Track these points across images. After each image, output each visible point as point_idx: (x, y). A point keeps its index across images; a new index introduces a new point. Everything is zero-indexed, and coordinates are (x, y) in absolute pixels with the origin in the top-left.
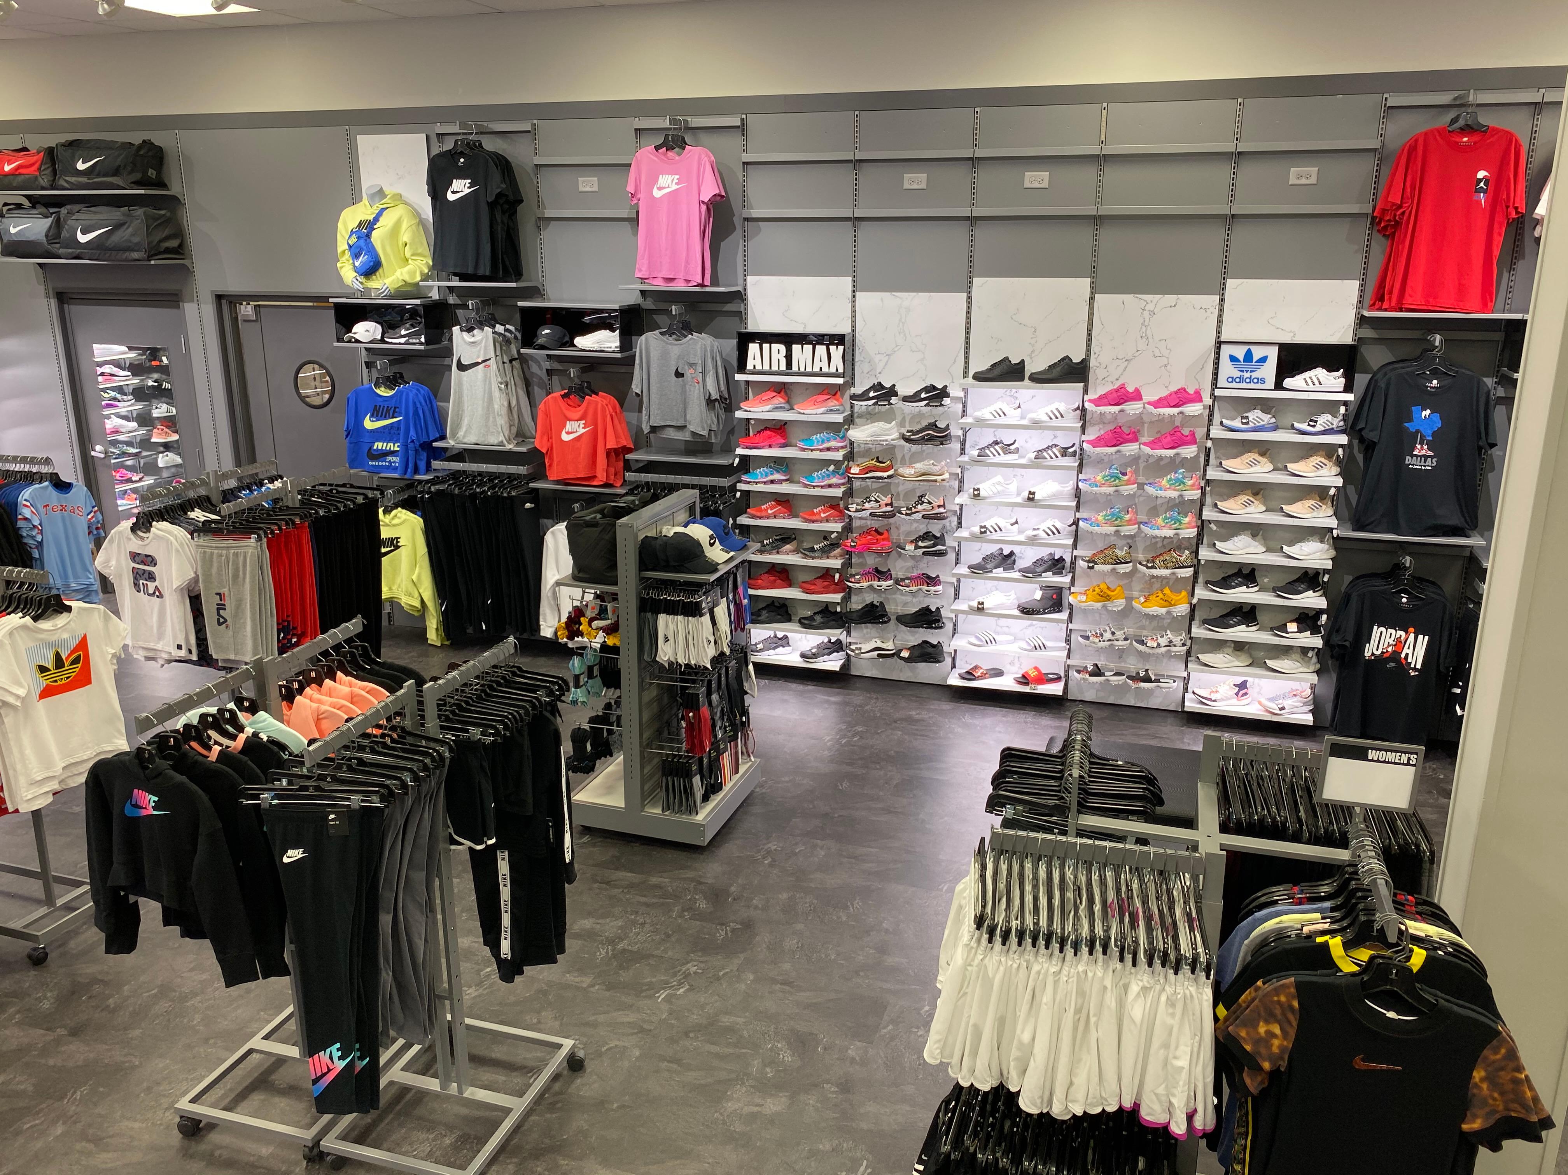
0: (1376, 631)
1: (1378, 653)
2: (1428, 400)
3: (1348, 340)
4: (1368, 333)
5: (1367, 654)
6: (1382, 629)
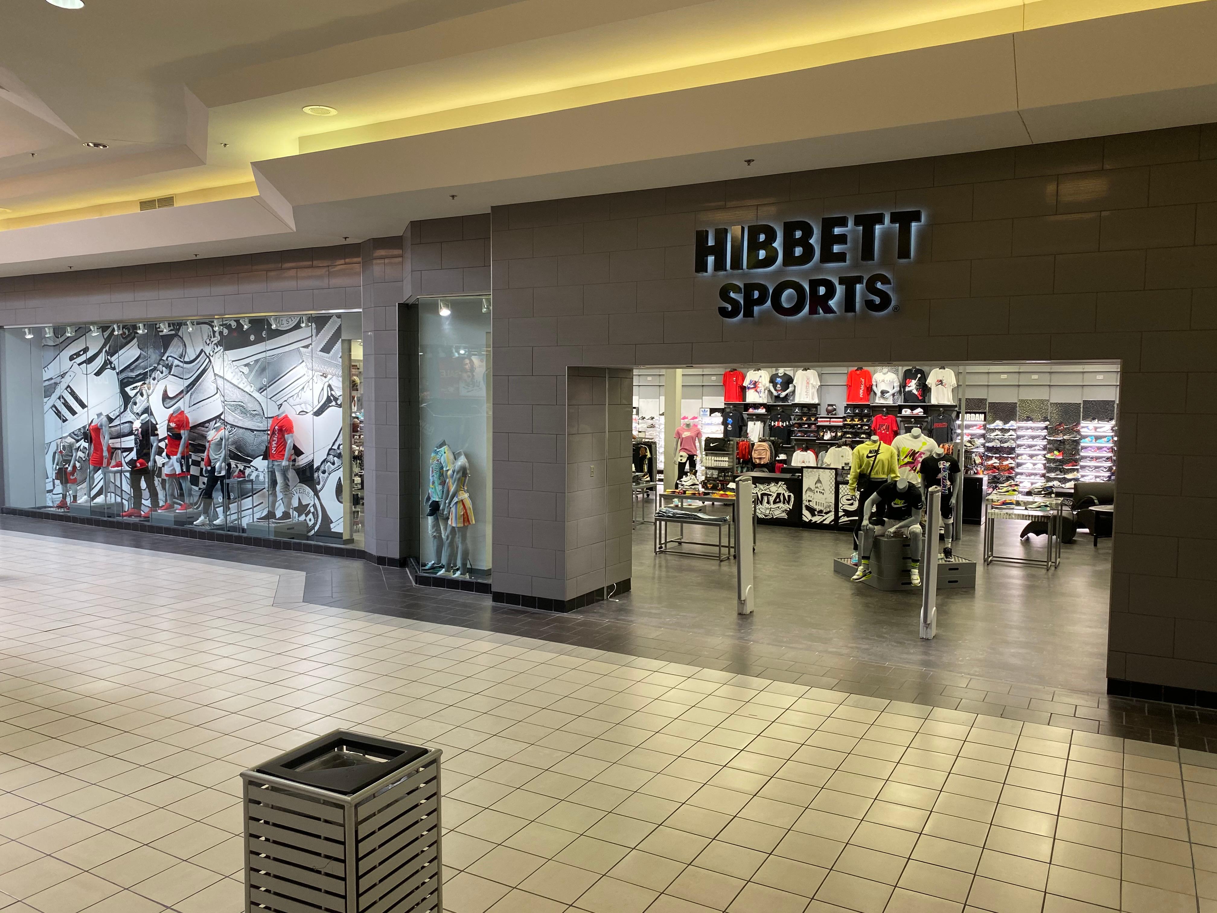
2: (730, 417)
3: (723, 407)
4: (726, 406)
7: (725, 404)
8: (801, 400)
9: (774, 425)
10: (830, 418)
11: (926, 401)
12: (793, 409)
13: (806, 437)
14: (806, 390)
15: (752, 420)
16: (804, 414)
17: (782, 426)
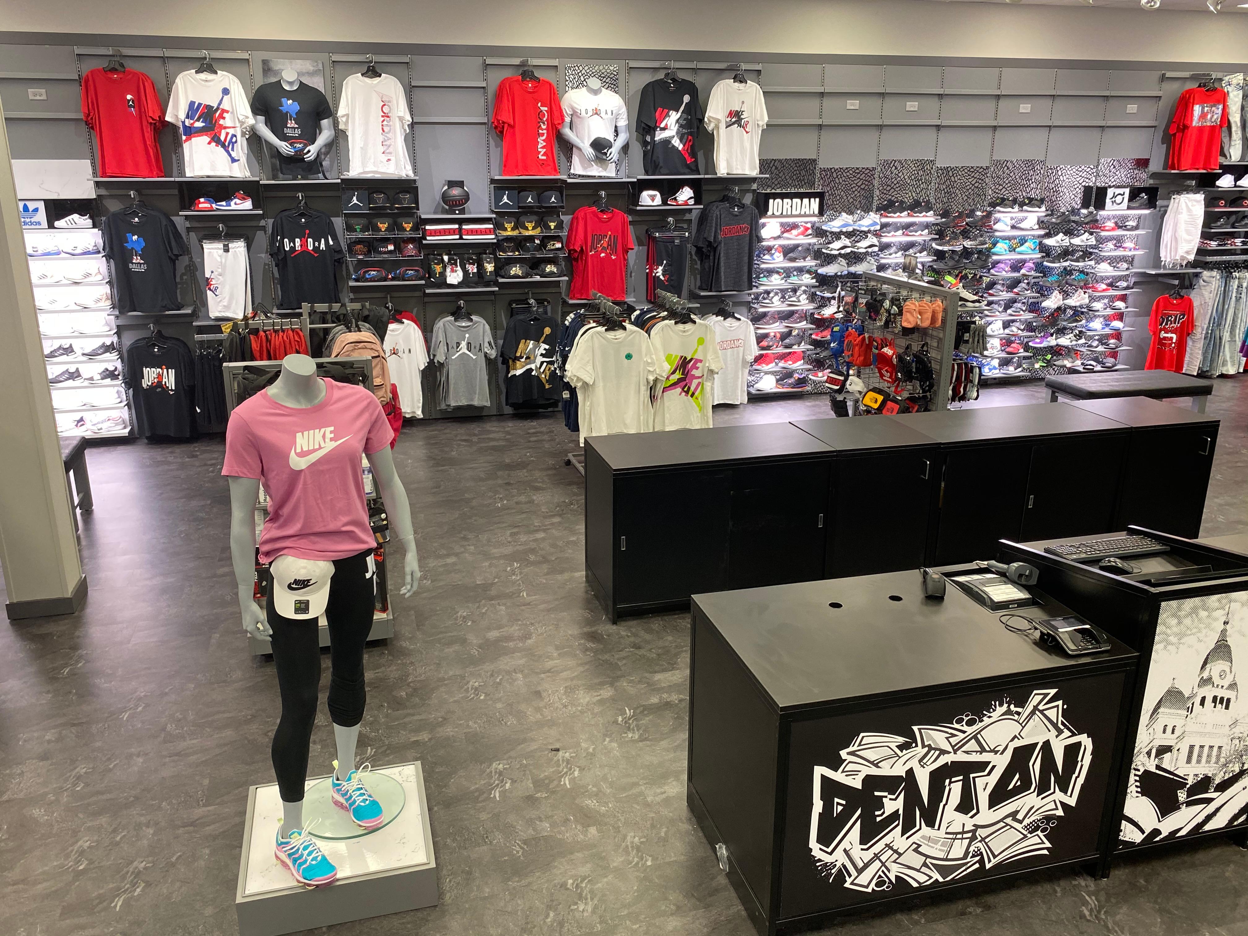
0: (146, 371)
1: (150, 384)
2: (135, 229)
3: (94, 196)
5: (144, 386)
6: (148, 369)
7: (98, 184)
8: (367, 170)
9: (293, 249)
10: (461, 222)
11: (701, 167)
12: (344, 197)
13: (393, 279)
14: (381, 138)
15: (214, 236)
16: (379, 213)
17: (316, 249)
